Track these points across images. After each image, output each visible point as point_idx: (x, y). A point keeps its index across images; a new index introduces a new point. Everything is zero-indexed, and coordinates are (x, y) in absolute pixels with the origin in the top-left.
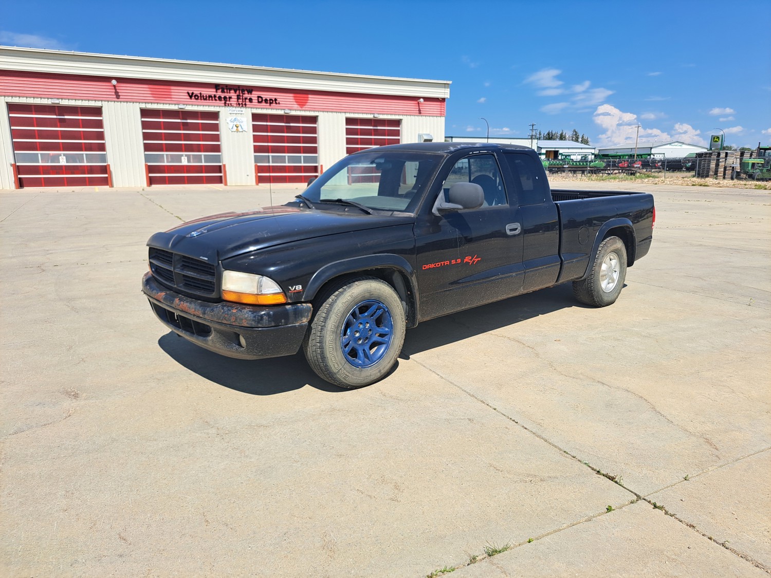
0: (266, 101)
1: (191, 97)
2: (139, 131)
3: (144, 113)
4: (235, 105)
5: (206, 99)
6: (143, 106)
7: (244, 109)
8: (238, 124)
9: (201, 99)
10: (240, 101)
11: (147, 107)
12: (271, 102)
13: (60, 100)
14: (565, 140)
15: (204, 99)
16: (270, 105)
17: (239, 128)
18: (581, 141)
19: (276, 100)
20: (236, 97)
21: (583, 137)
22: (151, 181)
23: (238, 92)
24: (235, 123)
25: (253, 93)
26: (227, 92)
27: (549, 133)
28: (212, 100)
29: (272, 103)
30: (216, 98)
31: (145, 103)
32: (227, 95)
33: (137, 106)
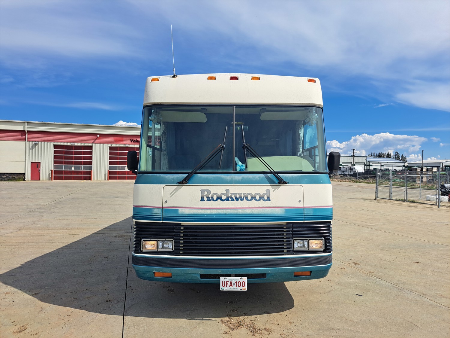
2: (108, 156)
3: (111, 148)
6: (110, 145)
11: (112, 146)
13: (75, 143)
14: (390, 157)
21: (402, 156)
22: (110, 178)
27: (380, 153)
33: (107, 146)
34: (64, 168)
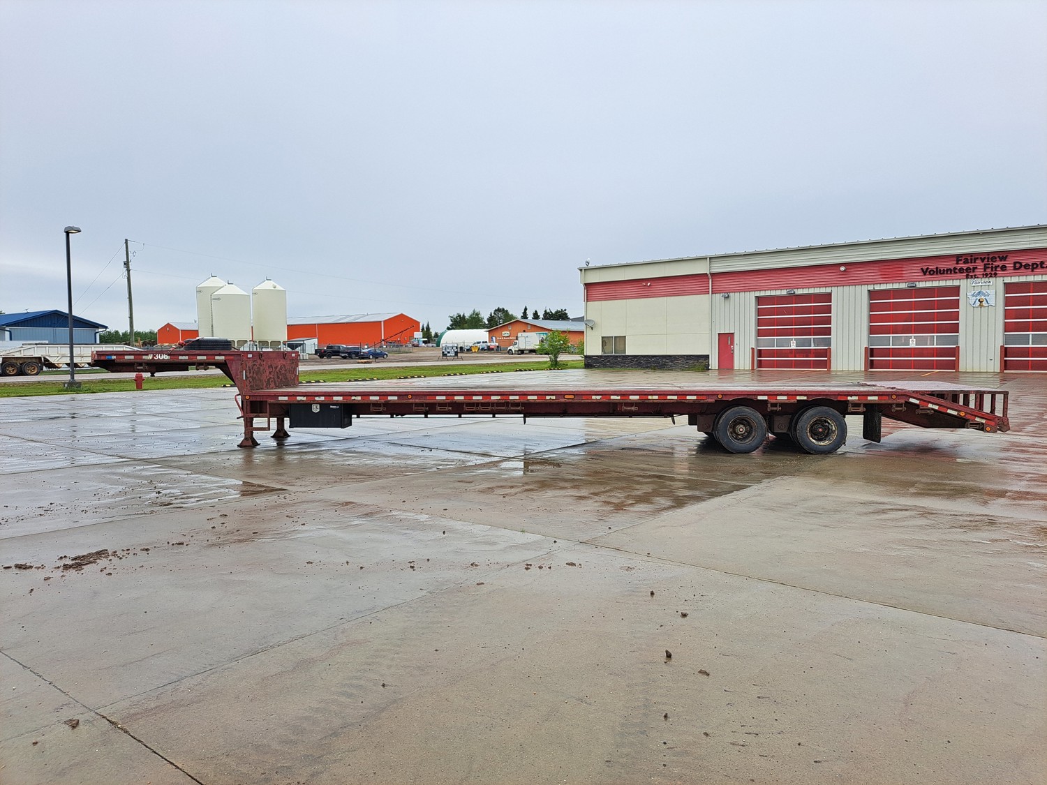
0: (1027, 266)
1: (925, 274)
2: (865, 314)
3: (873, 294)
4: (982, 276)
5: (943, 273)
6: (871, 287)
7: (991, 279)
8: (983, 297)
9: (937, 274)
10: (989, 271)
11: (875, 288)
12: (1035, 266)
13: (796, 290)
15: (941, 274)
16: (1032, 271)
17: (984, 303)
19: (1042, 263)
20: (983, 267)
22: (873, 365)
23: (986, 260)
24: (978, 298)
25: (1009, 258)
26: (971, 262)
28: (951, 273)
29: (1036, 268)
30: (957, 271)
31: (873, 284)
32: (971, 266)
33: (865, 289)
34: (774, 343)
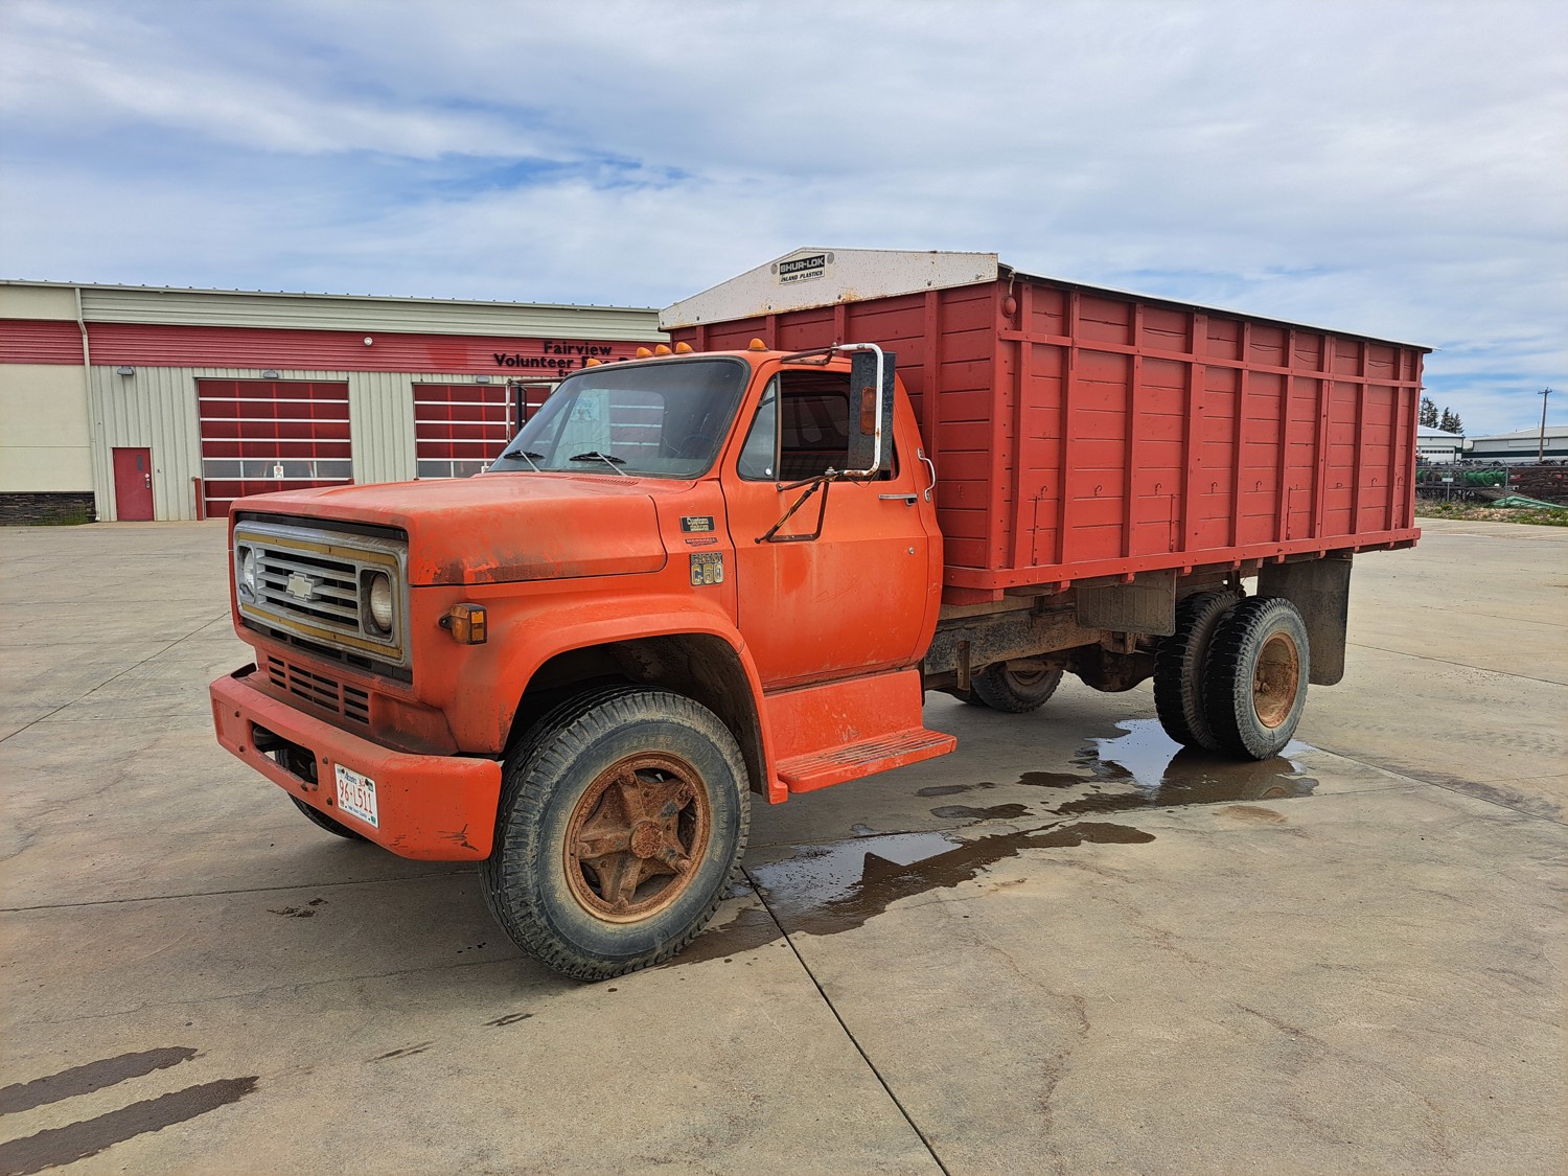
1: (500, 365)
2: (410, 422)
3: (420, 391)
5: (527, 366)
6: (417, 378)
8: (583, 406)
9: (518, 366)
11: (425, 381)
13: (280, 372)
15: (523, 366)
18: (1444, 421)
20: (580, 361)
23: (584, 352)
24: (576, 406)
25: (612, 352)
26: (565, 353)
28: (538, 366)
30: (545, 364)
31: (421, 373)
32: (565, 357)
33: (407, 380)
34: (241, 469)
